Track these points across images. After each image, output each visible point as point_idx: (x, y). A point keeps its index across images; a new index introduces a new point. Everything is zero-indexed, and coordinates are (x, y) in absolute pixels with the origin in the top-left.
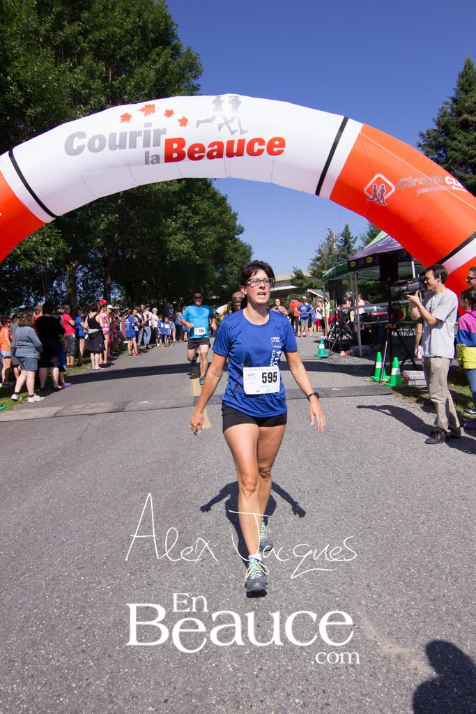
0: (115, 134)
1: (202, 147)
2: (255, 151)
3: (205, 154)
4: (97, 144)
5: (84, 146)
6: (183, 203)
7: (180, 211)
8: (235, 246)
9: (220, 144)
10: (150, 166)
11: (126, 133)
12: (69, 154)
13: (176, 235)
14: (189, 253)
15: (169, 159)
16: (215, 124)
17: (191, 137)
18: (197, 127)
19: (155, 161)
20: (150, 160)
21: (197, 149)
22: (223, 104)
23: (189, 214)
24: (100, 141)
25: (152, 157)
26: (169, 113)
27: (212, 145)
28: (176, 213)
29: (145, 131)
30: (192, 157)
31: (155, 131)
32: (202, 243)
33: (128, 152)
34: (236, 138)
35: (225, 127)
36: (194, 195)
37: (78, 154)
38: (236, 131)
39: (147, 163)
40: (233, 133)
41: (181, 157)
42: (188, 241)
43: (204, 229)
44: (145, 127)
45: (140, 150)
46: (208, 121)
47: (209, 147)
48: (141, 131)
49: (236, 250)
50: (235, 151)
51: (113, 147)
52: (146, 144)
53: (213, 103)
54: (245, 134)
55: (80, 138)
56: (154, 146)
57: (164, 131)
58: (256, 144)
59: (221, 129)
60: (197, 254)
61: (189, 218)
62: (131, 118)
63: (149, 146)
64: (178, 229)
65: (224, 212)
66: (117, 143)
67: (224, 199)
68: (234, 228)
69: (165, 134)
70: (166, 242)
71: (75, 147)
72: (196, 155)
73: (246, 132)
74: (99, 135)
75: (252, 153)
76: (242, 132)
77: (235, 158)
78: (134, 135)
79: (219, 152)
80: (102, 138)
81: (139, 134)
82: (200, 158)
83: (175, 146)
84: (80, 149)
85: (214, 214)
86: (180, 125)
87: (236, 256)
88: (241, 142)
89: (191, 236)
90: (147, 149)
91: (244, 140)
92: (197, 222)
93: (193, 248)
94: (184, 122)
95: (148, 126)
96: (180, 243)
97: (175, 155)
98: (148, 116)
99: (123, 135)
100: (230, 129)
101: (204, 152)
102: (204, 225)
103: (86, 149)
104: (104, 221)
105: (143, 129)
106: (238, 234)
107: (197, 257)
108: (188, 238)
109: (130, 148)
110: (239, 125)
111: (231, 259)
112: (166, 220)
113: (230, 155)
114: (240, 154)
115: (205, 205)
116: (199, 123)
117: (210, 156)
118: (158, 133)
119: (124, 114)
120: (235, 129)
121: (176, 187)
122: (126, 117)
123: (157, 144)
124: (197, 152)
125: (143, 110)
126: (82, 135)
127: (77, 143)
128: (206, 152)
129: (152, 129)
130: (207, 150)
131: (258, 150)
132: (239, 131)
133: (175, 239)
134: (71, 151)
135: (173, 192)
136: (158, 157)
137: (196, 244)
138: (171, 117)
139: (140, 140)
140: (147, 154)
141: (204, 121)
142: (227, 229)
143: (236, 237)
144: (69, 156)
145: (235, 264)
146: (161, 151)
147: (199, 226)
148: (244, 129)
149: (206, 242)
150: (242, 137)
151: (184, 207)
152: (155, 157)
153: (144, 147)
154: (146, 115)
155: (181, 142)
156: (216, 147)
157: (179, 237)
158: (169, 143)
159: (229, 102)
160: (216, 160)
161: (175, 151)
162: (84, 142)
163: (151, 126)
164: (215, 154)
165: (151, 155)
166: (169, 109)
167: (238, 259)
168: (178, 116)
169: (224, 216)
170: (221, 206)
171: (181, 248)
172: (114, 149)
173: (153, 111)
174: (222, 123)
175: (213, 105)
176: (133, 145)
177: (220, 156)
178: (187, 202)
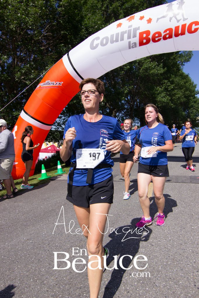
0: (114, 35)
1: (159, 34)
2: (193, 30)
3: (162, 37)
4: (104, 42)
5: (98, 44)
6: (166, 79)
7: (164, 83)
8: (195, 100)
9: (170, 30)
10: (132, 49)
11: (119, 33)
12: (92, 49)
13: (161, 94)
14: (168, 103)
15: (141, 44)
16: (168, 19)
17: (153, 29)
18: (157, 22)
19: (134, 46)
20: (131, 46)
21: (157, 35)
22: (173, 6)
23: (169, 84)
24: (106, 40)
25: (132, 44)
26: (142, 18)
27: (165, 31)
28: (162, 84)
29: (128, 30)
30: (154, 41)
31: (134, 29)
32: (174, 97)
33: (120, 44)
34: (180, 24)
35: (174, 19)
36: (172, 75)
37: (96, 48)
38: (181, 19)
39: (130, 48)
40: (178, 21)
41: (148, 42)
42: (168, 97)
43: (176, 91)
44: (129, 28)
45: (126, 41)
46: (164, 17)
47: (164, 32)
48: (127, 31)
49: (195, 102)
50: (180, 32)
51: (112, 42)
52: (129, 37)
53: (167, 7)
54: (186, 21)
55: (97, 40)
56: (133, 37)
57: (139, 28)
58: (194, 25)
59: (171, 20)
60: (172, 103)
61: (169, 85)
62: (122, 25)
63: (131, 38)
64: (162, 92)
65: (187, 82)
66: (114, 39)
67: (187, 76)
68: (194, 91)
69: (139, 29)
70: (156, 97)
71: (94, 45)
72: (157, 39)
73: (187, 19)
74: (106, 37)
75: (190, 32)
76: (184, 20)
77: (180, 37)
78: (123, 34)
79: (170, 35)
80: (107, 38)
81: (125, 32)
82: (159, 40)
83: (145, 36)
84: (97, 45)
85: (181, 83)
86: (148, 23)
87: (195, 105)
88: (184, 26)
89: (169, 94)
90: (129, 40)
91: (185, 25)
92: (172, 87)
93: (170, 100)
94: (149, 21)
95: (130, 27)
96: (163, 98)
97: (145, 41)
98: (130, 22)
99: (117, 35)
100: (176, 19)
101: (161, 36)
102: (176, 89)
103: (100, 46)
104: (126, 89)
105: (127, 29)
106: (196, 94)
107: (172, 104)
108: (168, 95)
109: (121, 41)
110: (183, 15)
111: (192, 106)
112: (157, 87)
113: (177, 35)
114: (183, 33)
115: (177, 80)
116: (158, 19)
117: (165, 38)
118: (135, 30)
119: (119, 23)
120: (180, 19)
121: (162, 71)
122: (119, 25)
123: (135, 36)
124: (157, 37)
125: (128, 19)
126: (98, 38)
127: (96, 42)
128: (162, 36)
129: (132, 28)
130: (163, 34)
131: (195, 29)
132: (182, 19)
133: (160, 96)
134: (93, 47)
135: (160, 74)
136: (135, 44)
137: (172, 98)
138: (143, 20)
139: (126, 36)
140: (130, 43)
141: (161, 18)
142: (190, 92)
143: (196, 96)
144: (92, 50)
145: (194, 109)
146: (137, 40)
147: (173, 90)
148: (185, 17)
149: (177, 97)
150: (184, 23)
151: (166, 81)
152: (134, 44)
153: (128, 39)
154: (129, 21)
155: (148, 33)
156: (168, 32)
157: (163, 95)
158: (141, 34)
159: (177, 4)
160: (168, 40)
161: (145, 38)
162: (99, 42)
163: (132, 27)
164: (167, 36)
165: (131, 44)
166: (142, 16)
167: (196, 106)
168: (146, 18)
169: (187, 84)
170: (185, 79)
171: (163, 100)
172: (113, 43)
173: (133, 19)
174: (172, 17)
175: (167, 8)
176: (122, 39)
177: (171, 37)
178: (168, 78)
